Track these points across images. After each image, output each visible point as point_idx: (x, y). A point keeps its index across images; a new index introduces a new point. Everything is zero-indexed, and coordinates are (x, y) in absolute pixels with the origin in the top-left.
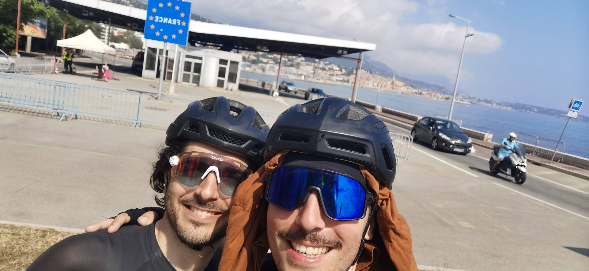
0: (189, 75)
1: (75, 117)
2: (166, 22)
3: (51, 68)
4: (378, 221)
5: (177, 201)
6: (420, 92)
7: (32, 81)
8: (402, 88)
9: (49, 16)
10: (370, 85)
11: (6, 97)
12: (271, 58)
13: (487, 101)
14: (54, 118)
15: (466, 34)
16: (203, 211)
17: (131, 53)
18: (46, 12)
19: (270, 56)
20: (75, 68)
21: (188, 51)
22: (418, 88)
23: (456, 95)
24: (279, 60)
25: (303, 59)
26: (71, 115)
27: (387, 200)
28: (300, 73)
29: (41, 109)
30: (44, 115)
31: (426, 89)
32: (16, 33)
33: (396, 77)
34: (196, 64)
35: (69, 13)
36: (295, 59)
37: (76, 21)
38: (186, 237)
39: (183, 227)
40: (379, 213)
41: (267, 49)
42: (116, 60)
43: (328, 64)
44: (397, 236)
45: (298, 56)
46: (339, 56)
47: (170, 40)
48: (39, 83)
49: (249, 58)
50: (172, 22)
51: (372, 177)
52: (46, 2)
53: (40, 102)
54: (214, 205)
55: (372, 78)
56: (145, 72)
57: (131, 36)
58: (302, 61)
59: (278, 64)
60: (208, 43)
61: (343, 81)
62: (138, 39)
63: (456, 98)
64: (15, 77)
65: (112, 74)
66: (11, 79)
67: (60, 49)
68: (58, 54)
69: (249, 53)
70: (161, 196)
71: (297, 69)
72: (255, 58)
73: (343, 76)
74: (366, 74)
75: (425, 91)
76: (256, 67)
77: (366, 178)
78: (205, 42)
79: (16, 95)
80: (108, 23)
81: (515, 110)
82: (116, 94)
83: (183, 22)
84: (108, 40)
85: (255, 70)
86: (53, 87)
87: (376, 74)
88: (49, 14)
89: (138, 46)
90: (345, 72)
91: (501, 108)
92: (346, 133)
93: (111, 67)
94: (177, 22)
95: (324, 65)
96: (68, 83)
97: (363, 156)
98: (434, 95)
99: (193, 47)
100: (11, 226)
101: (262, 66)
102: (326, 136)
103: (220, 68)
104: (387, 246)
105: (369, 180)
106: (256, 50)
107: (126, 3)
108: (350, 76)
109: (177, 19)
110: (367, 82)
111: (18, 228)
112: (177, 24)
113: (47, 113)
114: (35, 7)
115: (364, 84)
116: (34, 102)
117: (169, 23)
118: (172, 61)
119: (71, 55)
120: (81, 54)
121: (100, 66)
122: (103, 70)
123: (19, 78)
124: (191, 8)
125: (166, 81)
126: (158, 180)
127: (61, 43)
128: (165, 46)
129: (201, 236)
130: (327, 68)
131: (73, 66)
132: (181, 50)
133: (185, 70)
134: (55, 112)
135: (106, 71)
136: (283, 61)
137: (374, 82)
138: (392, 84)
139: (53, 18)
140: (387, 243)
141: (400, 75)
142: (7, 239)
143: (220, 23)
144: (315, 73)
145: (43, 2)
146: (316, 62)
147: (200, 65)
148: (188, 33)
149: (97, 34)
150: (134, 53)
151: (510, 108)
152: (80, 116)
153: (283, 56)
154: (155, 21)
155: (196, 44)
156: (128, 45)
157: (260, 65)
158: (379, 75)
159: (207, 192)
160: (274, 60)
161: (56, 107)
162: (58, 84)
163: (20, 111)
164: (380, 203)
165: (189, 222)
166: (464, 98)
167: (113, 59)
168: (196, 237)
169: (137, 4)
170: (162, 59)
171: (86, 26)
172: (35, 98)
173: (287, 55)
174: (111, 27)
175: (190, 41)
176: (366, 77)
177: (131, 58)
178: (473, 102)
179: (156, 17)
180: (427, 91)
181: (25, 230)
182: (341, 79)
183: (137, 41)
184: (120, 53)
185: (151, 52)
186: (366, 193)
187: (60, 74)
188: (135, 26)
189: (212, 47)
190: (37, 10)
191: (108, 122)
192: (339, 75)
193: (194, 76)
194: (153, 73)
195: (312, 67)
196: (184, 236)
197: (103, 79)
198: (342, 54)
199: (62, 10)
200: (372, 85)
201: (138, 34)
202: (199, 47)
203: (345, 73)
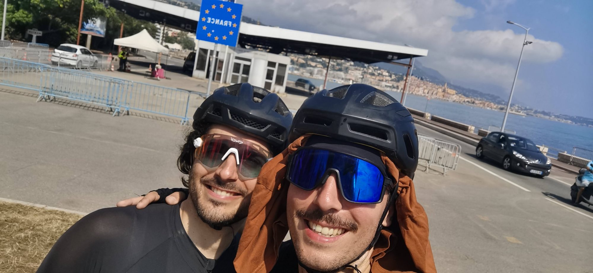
0: (238, 76)
1: (126, 113)
2: (218, 24)
3: (107, 65)
4: (396, 208)
5: (199, 180)
6: (472, 101)
7: (89, 77)
8: (454, 97)
9: (108, 16)
10: (420, 91)
11: (65, 92)
12: (320, 62)
13: (544, 113)
14: (107, 114)
15: (524, 42)
16: (222, 191)
17: (183, 53)
18: (106, 11)
19: (319, 60)
20: (129, 67)
21: (238, 53)
22: (471, 97)
23: (511, 106)
24: (327, 64)
25: (352, 63)
26: (123, 111)
27: (407, 188)
28: (348, 77)
29: (96, 104)
30: (98, 110)
31: (479, 99)
32: (78, 32)
33: (447, 85)
34: (245, 66)
35: (127, 13)
36: (344, 63)
37: (133, 21)
38: (206, 215)
39: (203, 206)
40: (398, 201)
41: (316, 52)
42: (168, 59)
43: (377, 70)
44: (414, 224)
45: (347, 61)
46: (389, 61)
47: (221, 42)
48: (96, 79)
49: (297, 61)
50: (224, 24)
51: (392, 163)
52: (107, 2)
53: (95, 98)
54: (233, 185)
55: (422, 85)
56: (196, 73)
57: (185, 37)
58: (351, 65)
59: (326, 68)
60: (258, 46)
61: (392, 87)
62: (191, 40)
63: (510, 108)
64: (74, 73)
65: (164, 74)
66: (71, 75)
67: (117, 47)
68: (114, 52)
69: (298, 56)
70: (186, 177)
71: (345, 73)
72: (303, 61)
73: (393, 82)
74: (417, 80)
75: (478, 100)
76: (304, 71)
77: (386, 164)
78: (255, 44)
79: (74, 90)
80: (163, 24)
81: (576, 123)
82: (167, 92)
83: (234, 23)
84: (162, 40)
85: (302, 73)
86: (107, 84)
87: (427, 81)
88: (109, 13)
89: (191, 47)
90: (395, 77)
91: (559, 121)
92: (368, 119)
93: (164, 66)
94: (228, 23)
95: (373, 70)
96: (123, 80)
97: (385, 142)
98: (487, 105)
99: (243, 49)
100: (62, 213)
101: (310, 70)
102: (348, 120)
103: (269, 70)
104: (403, 233)
105: (389, 167)
106: (304, 53)
107: (181, 4)
108: (400, 82)
109: (228, 20)
110: (417, 89)
111: (68, 215)
112: (228, 25)
113: (101, 108)
114: (97, 7)
115: (414, 91)
116: (90, 97)
117: (220, 24)
118: (221, 62)
119: (126, 53)
120: (136, 53)
121: (154, 65)
122: (156, 69)
123: (77, 74)
124: (243, 10)
125: (215, 82)
126: (185, 161)
127: (118, 42)
128: (216, 47)
129: (220, 215)
130: (376, 74)
131: (128, 64)
132: (231, 51)
133: (234, 71)
134: (108, 107)
135: (159, 70)
136: (332, 65)
137: (424, 89)
138: (443, 92)
139: (113, 18)
140: (403, 229)
141: (452, 83)
142: (58, 224)
143: (270, 26)
144: (363, 78)
145: (103, 2)
146: (365, 67)
147: (249, 67)
148: (238, 35)
149: (153, 34)
150: (186, 53)
151: (569, 121)
152: (132, 113)
153: (331, 60)
154: (208, 22)
155: (246, 47)
156: (181, 45)
157: (308, 68)
158: (430, 82)
159: (227, 172)
160: (322, 64)
161: (110, 103)
162: (113, 81)
163: (77, 105)
164: (399, 191)
165: (209, 202)
166: (520, 109)
167: (166, 59)
168: (215, 216)
169: (191, 6)
170: (212, 60)
171: (143, 26)
172: (91, 93)
173: (336, 59)
174: (166, 28)
175: (240, 43)
176: (416, 83)
177: (183, 58)
178: (529, 113)
179: (209, 18)
180: (480, 100)
181: (73, 218)
182: (391, 85)
183: (190, 42)
184: (173, 53)
185: (202, 53)
186: (384, 178)
187: (115, 71)
188: (188, 27)
189: (262, 49)
190: (98, 10)
191: (157, 119)
192: (388, 80)
193: (242, 77)
194: (203, 74)
195: (360, 72)
196: (203, 214)
197: (155, 78)
198: (392, 59)
199: (121, 10)
200: (422, 92)
201: (191, 35)
202: (250, 49)
203: (395, 79)
